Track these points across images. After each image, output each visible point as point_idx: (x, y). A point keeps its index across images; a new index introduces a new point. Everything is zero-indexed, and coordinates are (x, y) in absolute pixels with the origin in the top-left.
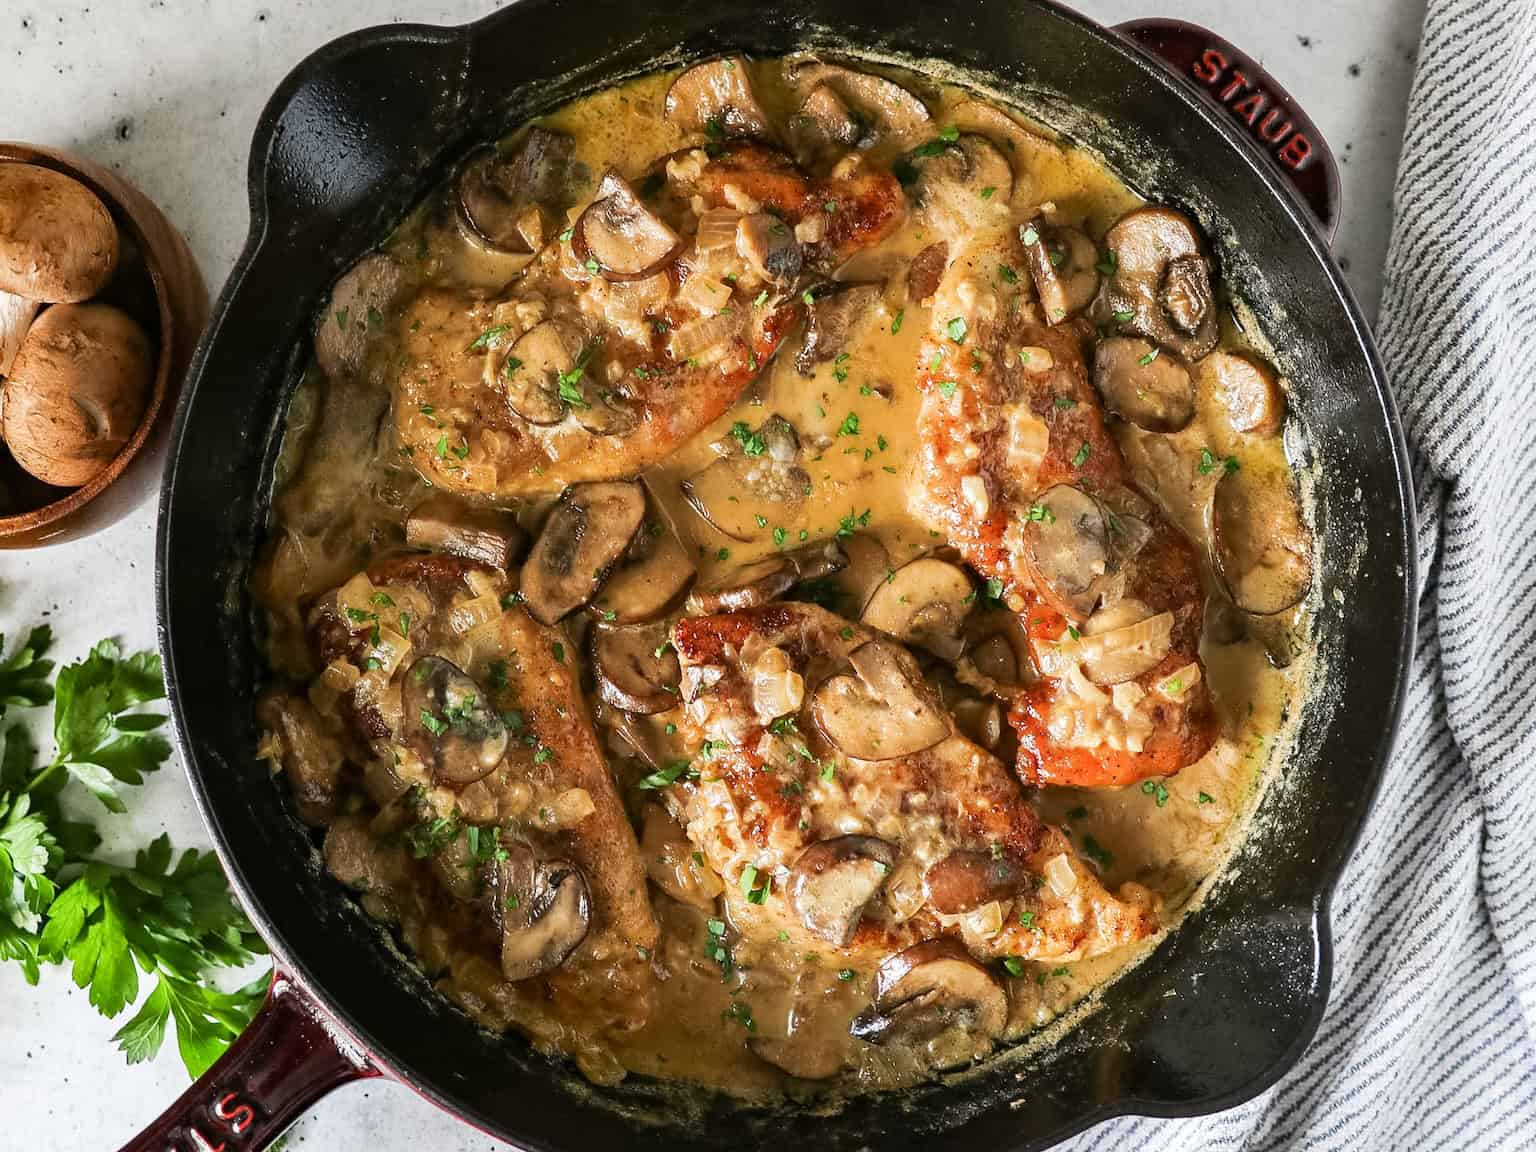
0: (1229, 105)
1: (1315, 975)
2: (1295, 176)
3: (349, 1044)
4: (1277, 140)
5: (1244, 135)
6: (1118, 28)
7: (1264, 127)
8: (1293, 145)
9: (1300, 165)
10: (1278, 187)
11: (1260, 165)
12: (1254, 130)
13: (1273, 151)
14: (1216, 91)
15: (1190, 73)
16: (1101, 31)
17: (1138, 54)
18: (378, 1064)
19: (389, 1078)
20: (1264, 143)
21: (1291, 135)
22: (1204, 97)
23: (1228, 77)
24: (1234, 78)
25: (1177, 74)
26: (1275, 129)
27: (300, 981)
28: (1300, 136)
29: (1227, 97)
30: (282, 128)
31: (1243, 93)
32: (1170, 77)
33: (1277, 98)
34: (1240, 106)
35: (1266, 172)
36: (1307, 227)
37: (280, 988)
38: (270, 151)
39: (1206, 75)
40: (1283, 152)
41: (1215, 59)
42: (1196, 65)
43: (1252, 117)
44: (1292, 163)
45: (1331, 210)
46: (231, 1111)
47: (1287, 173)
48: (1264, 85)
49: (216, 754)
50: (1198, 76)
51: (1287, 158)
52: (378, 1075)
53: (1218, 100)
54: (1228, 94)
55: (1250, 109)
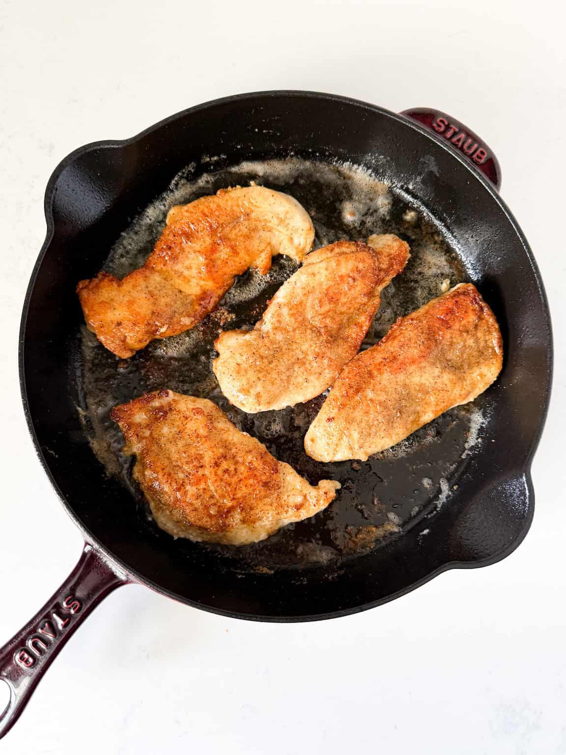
0: (450, 139)
2: (481, 166)
3: (120, 571)
4: (472, 151)
5: (458, 152)
6: (403, 113)
7: (465, 147)
8: (478, 152)
9: (482, 161)
10: (474, 170)
11: (466, 162)
12: (461, 149)
13: (471, 156)
14: (443, 133)
15: (433, 128)
16: (394, 115)
17: (409, 122)
18: (132, 577)
19: (136, 583)
20: (465, 154)
21: (477, 149)
22: (442, 139)
23: (448, 127)
24: (451, 128)
25: (428, 130)
26: (469, 147)
27: (96, 546)
28: (481, 149)
29: (449, 137)
30: (57, 188)
31: (455, 134)
32: (423, 130)
33: (469, 134)
34: (455, 139)
35: (468, 165)
36: (489, 186)
37: (88, 548)
38: (52, 198)
39: (439, 128)
40: (475, 156)
41: (442, 121)
42: (435, 125)
43: (460, 144)
44: (479, 160)
45: (498, 179)
46: (70, 604)
47: (477, 165)
48: (463, 129)
49: (52, 452)
50: (436, 129)
51: (477, 159)
52: (131, 582)
53: (445, 137)
54: (449, 135)
55: (459, 140)
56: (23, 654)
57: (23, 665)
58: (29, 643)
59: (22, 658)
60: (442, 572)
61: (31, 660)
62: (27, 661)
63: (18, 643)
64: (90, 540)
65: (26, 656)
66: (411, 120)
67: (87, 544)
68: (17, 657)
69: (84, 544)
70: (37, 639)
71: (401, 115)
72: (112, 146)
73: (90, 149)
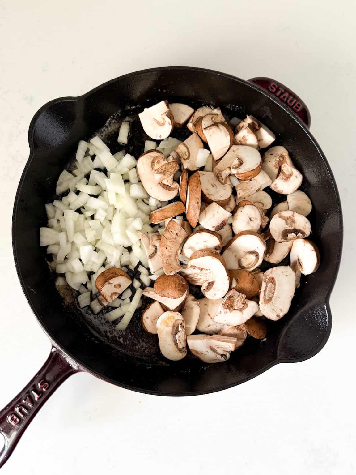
0: (279, 97)
1: (327, 320)
2: (298, 113)
3: (74, 365)
4: (292, 104)
5: (284, 104)
6: (249, 80)
7: (288, 101)
8: (296, 105)
9: (299, 110)
10: (294, 116)
11: (289, 111)
12: (286, 103)
13: (292, 107)
14: (275, 93)
15: (269, 90)
16: (244, 81)
17: (253, 86)
18: (81, 368)
19: (84, 371)
20: (288, 106)
21: (296, 103)
22: (273, 96)
23: (278, 89)
24: (280, 90)
25: (266, 91)
26: (291, 102)
27: (59, 348)
28: (298, 103)
29: (278, 95)
30: (36, 126)
31: (282, 93)
32: (262, 91)
33: (291, 93)
34: (282, 97)
35: (290, 112)
36: (303, 126)
37: (54, 349)
38: (33, 132)
39: (272, 90)
40: (294, 107)
41: (274, 86)
42: (269, 88)
43: (285, 99)
44: (297, 110)
45: (309, 121)
46: (42, 385)
47: (296, 112)
48: (287, 90)
49: (32, 289)
50: (270, 90)
51: (295, 109)
52: (81, 371)
53: (276, 96)
54: (278, 94)
55: (284, 97)
56: (13, 416)
57: (13, 423)
58: (17, 409)
59: (12, 419)
60: (275, 365)
61: (18, 420)
62: (15, 421)
63: (10, 408)
64: (56, 345)
65: (15, 417)
66: (255, 85)
67: (53, 347)
68: (9, 418)
69: (51, 347)
70: (22, 407)
71: (249, 82)
72: (71, 101)
73: (56, 102)
